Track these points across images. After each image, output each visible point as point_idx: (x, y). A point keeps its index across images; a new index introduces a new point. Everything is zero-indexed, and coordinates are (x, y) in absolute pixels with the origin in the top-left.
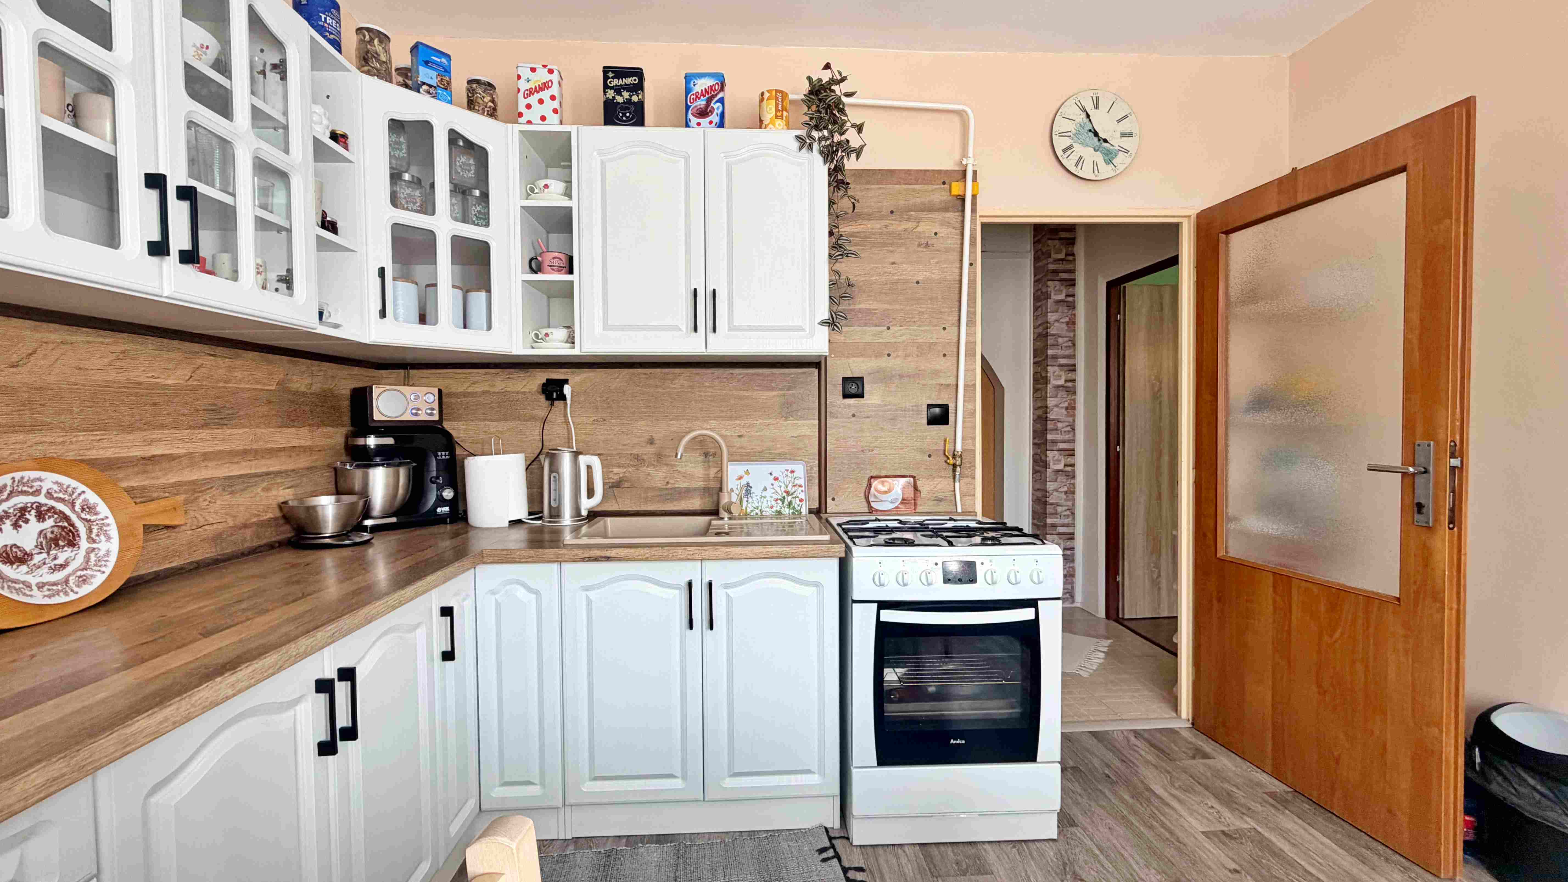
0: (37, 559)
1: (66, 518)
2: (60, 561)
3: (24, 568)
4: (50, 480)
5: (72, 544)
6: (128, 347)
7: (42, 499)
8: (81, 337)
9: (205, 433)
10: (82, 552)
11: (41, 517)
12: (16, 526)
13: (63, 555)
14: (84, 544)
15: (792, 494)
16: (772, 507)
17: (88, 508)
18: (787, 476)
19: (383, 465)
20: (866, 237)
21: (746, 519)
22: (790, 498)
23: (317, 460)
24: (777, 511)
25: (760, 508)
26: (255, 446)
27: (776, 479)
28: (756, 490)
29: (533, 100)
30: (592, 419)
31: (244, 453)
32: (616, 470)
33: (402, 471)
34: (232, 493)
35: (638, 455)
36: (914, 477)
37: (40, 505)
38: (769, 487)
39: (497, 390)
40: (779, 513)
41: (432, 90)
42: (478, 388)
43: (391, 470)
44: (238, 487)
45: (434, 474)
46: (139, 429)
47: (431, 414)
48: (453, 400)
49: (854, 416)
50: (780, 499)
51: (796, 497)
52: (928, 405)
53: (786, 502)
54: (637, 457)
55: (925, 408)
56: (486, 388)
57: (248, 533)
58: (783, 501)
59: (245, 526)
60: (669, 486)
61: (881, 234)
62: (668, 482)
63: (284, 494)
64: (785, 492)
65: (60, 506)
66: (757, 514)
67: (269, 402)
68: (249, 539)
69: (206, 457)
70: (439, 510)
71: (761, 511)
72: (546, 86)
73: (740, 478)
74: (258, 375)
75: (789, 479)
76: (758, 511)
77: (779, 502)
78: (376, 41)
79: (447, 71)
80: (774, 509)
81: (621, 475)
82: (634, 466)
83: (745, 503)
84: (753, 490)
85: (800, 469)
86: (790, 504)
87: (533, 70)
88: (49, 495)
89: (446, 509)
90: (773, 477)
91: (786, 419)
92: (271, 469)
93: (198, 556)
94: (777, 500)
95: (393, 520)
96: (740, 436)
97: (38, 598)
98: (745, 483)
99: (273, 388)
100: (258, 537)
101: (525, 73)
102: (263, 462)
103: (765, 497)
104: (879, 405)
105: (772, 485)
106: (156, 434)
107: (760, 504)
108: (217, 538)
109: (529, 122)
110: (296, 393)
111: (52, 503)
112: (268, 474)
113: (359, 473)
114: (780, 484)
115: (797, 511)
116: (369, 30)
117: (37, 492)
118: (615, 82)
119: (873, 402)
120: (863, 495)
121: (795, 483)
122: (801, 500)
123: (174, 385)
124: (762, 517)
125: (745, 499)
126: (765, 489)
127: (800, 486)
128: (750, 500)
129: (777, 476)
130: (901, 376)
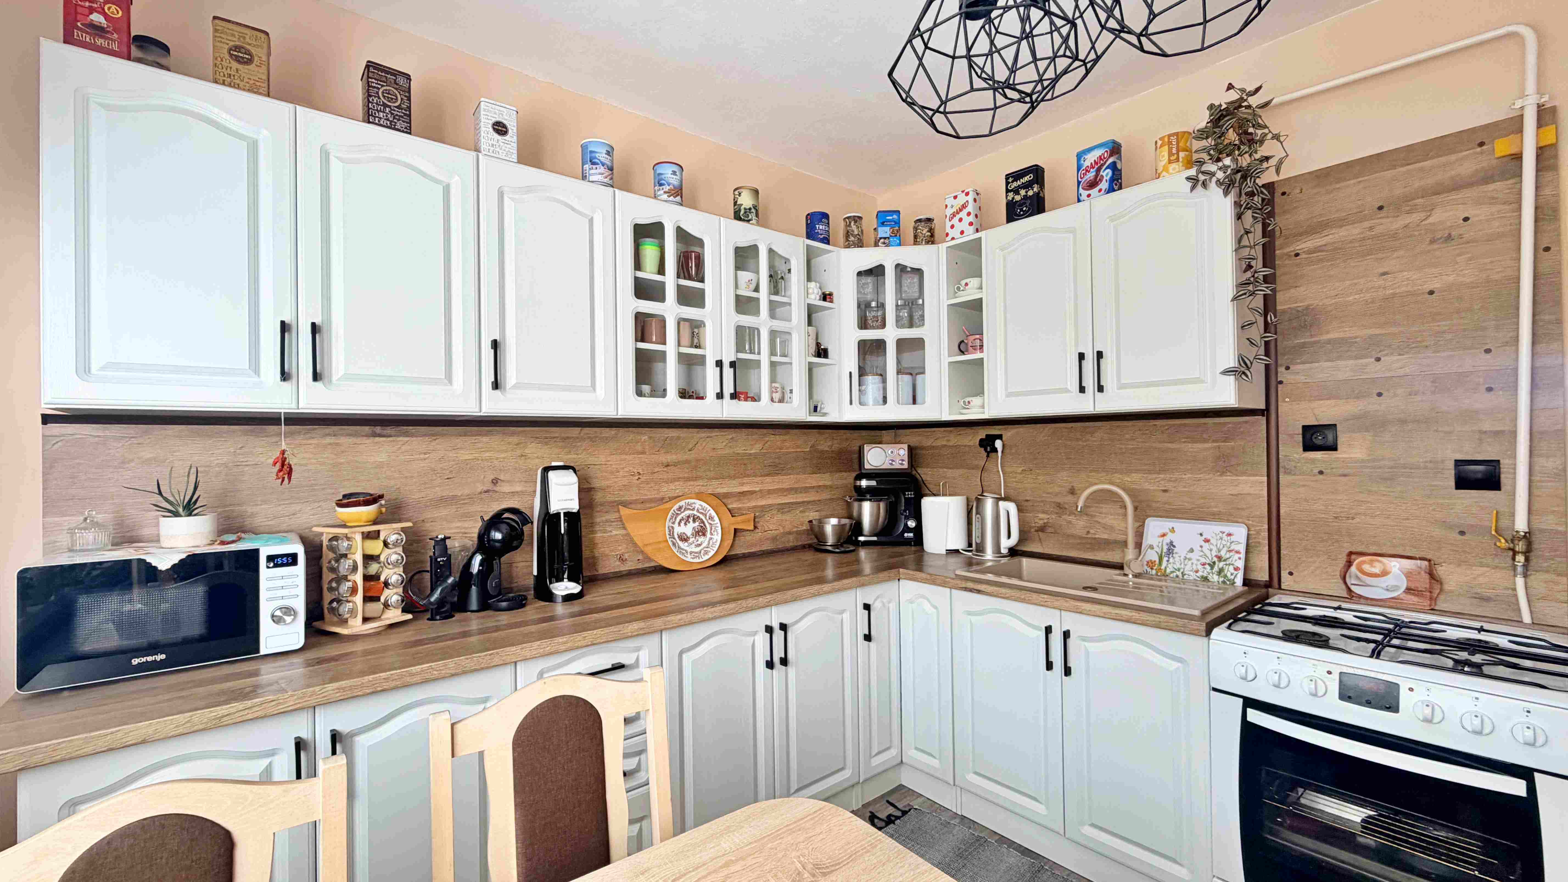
0: (691, 540)
1: (703, 522)
2: (699, 543)
3: (686, 544)
4: (698, 504)
5: (704, 535)
6: (734, 435)
7: (695, 512)
8: (716, 433)
9: (768, 479)
10: (708, 539)
11: (694, 521)
12: (685, 524)
13: (701, 539)
14: (708, 535)
15: (1225, 560)
16: (1197, 572)
17: (711, 518)
18: (1221, 539)
19: (870, 500)
20: (1336, 249)
21: (1166, 581)
22: (1221, 564)
23: (834, 495)
24: (1202, 577)
25: (1182, 570)
26: (796, 486)
27: (1207, 541)
28: (1181, 550)
29: (955, 220)
30: (1021, 469)
31: (790, 490)
32: (1041, 516)
33: (882, 505)
34: (782, 513)
35: (1059, 503)
36: (1430, 561)
37: (694, 515)
38: (1197, 548)
39: (951, 444)
40: (1205, 579)
41: (887, 241)
42: (939, 443)
43: (875, 504)
44: (786, 510)
45: (903, 508)
46: (739, 478)
47: (902, 464)
48: (924, 452)
49: (1321, 473)
50: (1209, 564)
51: (1229, 565)
52: (1456, 461)
53: (1216, 569)
54: (1059, 505)
55: (1451, 465)
56: (945, 443)
57: (791, 537)
58: (1212, 567)
59: (790, 533)
60: (1089, 536)
61: (1364, 239)
62: (1088, 532)
63: (813, 515)
64: (1216, 556)
65: (702, 516)
66: (1177, 576)
67: (805, 459)
68: (791, 542)
69: (770, 492)
70: (906, 535)
71: (1183, 574)
72: (964, 206)
73: (1164, 535)
74: (799, 442)
75: (1224, 543)
76: (1179, 574)
77: (1207, 567)
78: (852, 223)
79: (897, 223)
80: (1200, 574)
81: (1046, 521)
82: (1057, 513)
83: (1164, 564)
84: (1176, 550)
85: (1240, 533)
86: (1221, 571)
87: (955, 197)
88: (698, 511)
89: (911, 535)
90: (1203, 538)
91: (1223, 474)
92: (805, 500)
93: (764, 548)
94: (1204, 564)
95: (875, 539)
96: (1165, 491)
97: (689, 559)
98: (1168, 541)
99: (808, 450)
100: (797, 541)
101: (950, 201)
102: (801, 495)
103: (1190, 559)
104: (1363, 461)
105: (1201, 547)
106: (746, 480)
107: (1182, 566)
108: (774, 539)
109: (953, 239)
110: (822, 452)
111: (698, 514)
112: (803, 502)
113: (856, 504)
114: (1212, 547)
115: (1229, 580)
116: (848, 218)
117: (693, 509)
118: (1015, 184)
119: (1352, 456)
120: (1338, 573)
121: (1232, 548)
122: (1236, 569)
123: (754, 453)
124: (1184, 581)
125: (1165, 559)
126: (1192, 551)
127: (1238, 552)
128: (1171, 560)
129: (1209, 537)
130: (1403, 422)
